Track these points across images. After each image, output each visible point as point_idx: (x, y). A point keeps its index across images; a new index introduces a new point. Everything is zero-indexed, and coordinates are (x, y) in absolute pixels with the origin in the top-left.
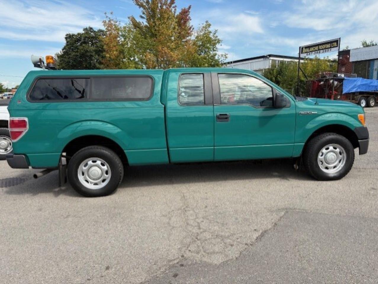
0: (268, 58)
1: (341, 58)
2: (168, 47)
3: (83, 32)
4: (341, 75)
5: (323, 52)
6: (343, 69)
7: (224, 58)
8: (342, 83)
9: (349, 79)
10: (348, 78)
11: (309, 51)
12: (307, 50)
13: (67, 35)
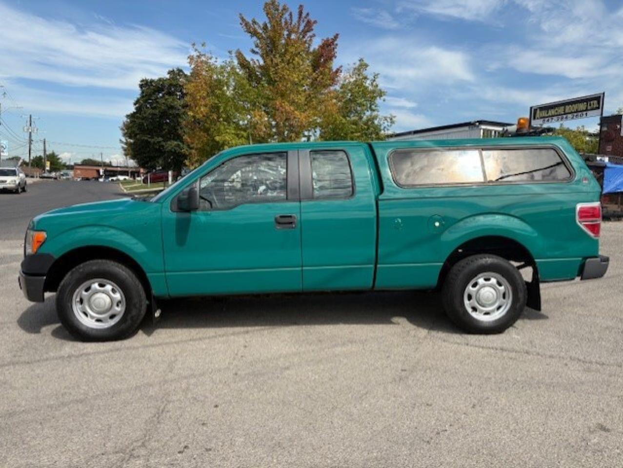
0: (478, 126)
1: (605, 129)
2: (293, 103)
3: (168, 76)
4: (603, 159)
5: (573, 118)
6: (609, 148)
7: (389, 124)
8: (601, 174)
9: (615, 168)
10: (614, 166)
11: (546, 115)
12: (544, 113)
13: (142, 81)
